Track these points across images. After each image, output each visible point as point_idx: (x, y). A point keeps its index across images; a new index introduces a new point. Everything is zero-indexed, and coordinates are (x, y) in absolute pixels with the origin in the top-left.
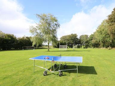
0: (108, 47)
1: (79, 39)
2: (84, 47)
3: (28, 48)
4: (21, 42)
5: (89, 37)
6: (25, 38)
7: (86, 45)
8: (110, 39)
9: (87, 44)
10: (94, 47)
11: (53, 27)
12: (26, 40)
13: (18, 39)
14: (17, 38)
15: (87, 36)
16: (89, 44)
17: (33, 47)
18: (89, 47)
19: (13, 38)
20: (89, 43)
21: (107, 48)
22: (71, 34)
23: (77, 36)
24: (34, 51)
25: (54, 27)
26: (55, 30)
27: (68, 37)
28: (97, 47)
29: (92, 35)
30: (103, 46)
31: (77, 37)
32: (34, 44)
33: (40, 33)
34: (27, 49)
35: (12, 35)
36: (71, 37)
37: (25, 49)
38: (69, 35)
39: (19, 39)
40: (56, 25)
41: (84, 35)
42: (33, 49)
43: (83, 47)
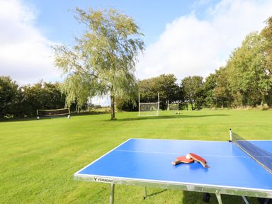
0: (259, 104)
1: (181, 88)
2: (194, 106)
3: (53, 113)
4: (31, 98)
5: (204, 81)
6: (43, 87)
7: (198, 102)
8: (267, 83)
9: (200, 99)
10: (219, 106)
11: (123, 50)
12: (44, 91)
13: (23, 90)
14: (20, 86)
15: (198, 79)
16: (206, 99)
17: (67, 111)
18: (206, 106)
19: (9, 88)
20: (205, 97)
21: (255, 106)
22: (161, 76)
23: (175, 80)
24: (68, 120)
25: (126, 49)
26: (130, 58)
27: (154, 83)
28: (225, 106)
29: (212, 76)
30: (245, 103)
31: (176, 83)
32: (70, 99)
33: (88, 67)
34: (49, 117)
35: (6, 78)
36: (161, 83)
37: (43, 116)
38: (155, 79)
39: (25, 88)
40: (132, 42)
41: (192, 76)
42: (67, 116)
43: (190, 106)
